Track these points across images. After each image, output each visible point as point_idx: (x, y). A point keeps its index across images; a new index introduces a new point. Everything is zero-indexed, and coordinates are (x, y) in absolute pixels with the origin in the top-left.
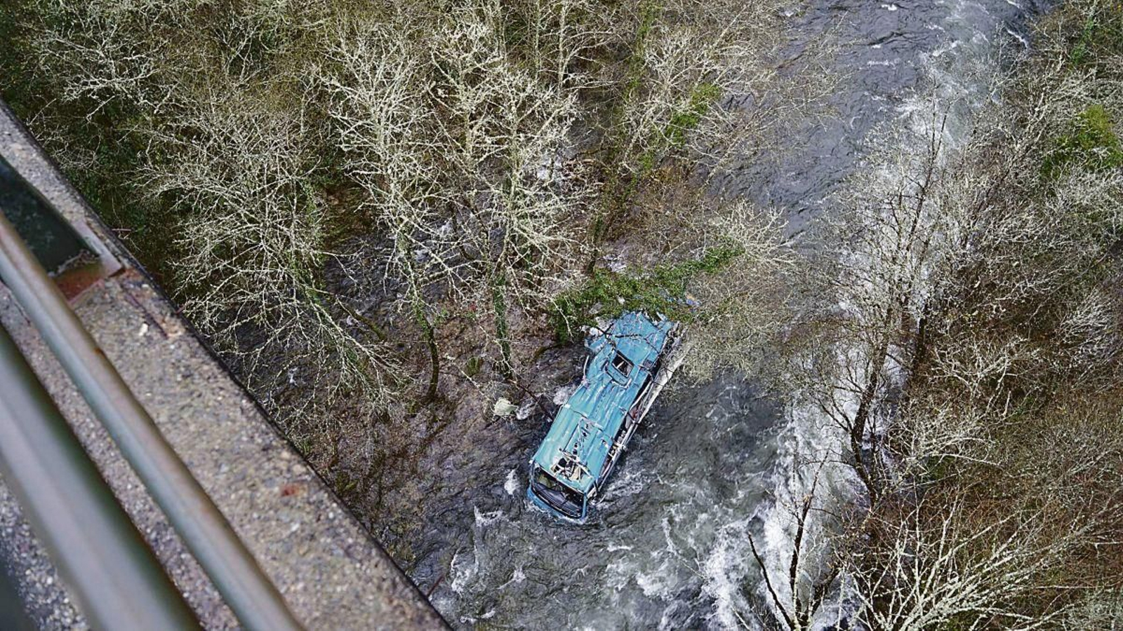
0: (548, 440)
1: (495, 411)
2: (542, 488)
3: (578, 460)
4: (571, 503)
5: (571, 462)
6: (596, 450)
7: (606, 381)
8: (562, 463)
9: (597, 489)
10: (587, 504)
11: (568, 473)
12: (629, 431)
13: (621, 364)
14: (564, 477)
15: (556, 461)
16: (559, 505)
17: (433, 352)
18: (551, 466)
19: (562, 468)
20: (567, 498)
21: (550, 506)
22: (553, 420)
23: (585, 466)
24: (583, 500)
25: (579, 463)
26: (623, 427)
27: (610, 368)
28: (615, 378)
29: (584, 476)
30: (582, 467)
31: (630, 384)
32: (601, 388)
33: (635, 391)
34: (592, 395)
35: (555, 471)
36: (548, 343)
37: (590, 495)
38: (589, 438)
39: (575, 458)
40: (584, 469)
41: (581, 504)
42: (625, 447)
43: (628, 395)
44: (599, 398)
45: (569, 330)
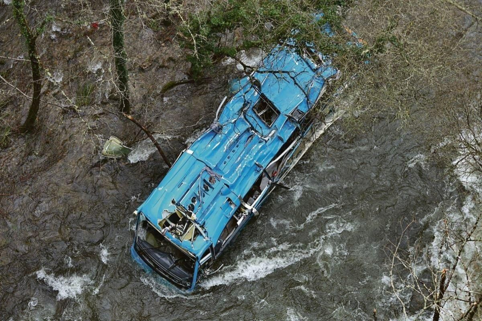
0: (160, 189)
1: (104, 151)
2: (148, 247)
3: (194, 217)
4: (181, 269)
5: (185, 218)
6: (218, 209)
7: (242, 127)
8: (174, 218)
9: (213, 257)
10: (199, 273)
11: (179, 231)
12: (263, 193)
13: (264, 111)
14: (174, 236)
15: (165, 215)
16: (166, 270)
17: (34, 70)
18: (159, 220)
19: (173, 225)
20: (176, 262)
21: (154, 269)
22: (170, 166)
23: (202, 227)
24: (194, 266)
25: (195, 221)
26: (257, 186)
27: (250, 113)
28: (254, 125)
29: (199, 238)
30: (198, 226)
31: (273, 136)
32: (234, 136)
33: (277, 147)
34: (223, 142)
35: (164, 227)
36: (179, 77)
37: (202, 261)
38: (212, 193)
39: (190, 215)
40: (200, 229)
41: (192, 271)
42: (254, 210)
43: (268, 149)
44: (230, 148)
45: (196, 51)
